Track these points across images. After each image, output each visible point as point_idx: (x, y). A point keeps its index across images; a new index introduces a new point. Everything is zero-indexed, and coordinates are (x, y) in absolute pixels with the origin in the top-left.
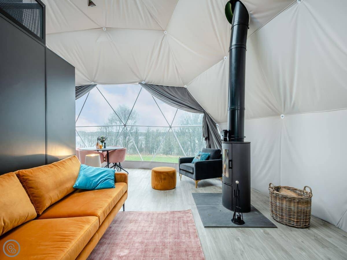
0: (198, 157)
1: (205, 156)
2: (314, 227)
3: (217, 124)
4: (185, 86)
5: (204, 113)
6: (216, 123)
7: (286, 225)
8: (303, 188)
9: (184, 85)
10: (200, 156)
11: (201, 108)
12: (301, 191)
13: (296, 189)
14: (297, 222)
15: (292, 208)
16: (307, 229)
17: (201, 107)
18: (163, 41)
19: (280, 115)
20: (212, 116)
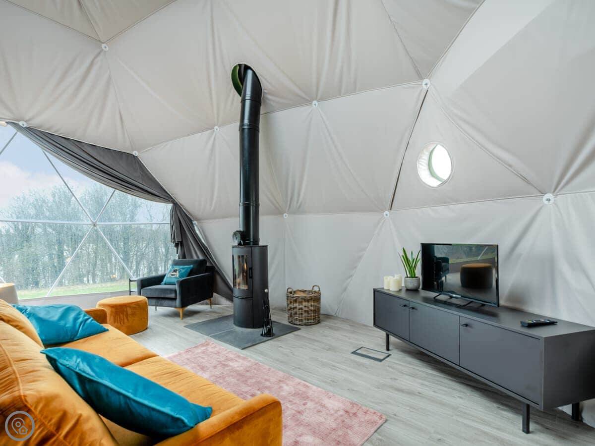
0: (174, 273)
1: (185, 271)
2: (323, 321)
3: (194, 222)
4: (135, 153)
5: (174, 204)
6: (193, 219)
7: (306, 325)
8: (312, 288)
9: (133, 151)
10: (178, 272)
11: (167, 195)
12: (309, 291)
13: (305, 291)
14: (313, 319)
15: (310, 307)
16: (320, 324)
17: (167, 192)
18: (96, 60)
19: (283, 214)
20: (187, 208)
